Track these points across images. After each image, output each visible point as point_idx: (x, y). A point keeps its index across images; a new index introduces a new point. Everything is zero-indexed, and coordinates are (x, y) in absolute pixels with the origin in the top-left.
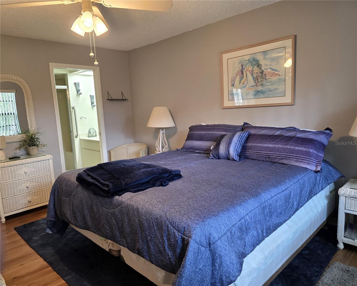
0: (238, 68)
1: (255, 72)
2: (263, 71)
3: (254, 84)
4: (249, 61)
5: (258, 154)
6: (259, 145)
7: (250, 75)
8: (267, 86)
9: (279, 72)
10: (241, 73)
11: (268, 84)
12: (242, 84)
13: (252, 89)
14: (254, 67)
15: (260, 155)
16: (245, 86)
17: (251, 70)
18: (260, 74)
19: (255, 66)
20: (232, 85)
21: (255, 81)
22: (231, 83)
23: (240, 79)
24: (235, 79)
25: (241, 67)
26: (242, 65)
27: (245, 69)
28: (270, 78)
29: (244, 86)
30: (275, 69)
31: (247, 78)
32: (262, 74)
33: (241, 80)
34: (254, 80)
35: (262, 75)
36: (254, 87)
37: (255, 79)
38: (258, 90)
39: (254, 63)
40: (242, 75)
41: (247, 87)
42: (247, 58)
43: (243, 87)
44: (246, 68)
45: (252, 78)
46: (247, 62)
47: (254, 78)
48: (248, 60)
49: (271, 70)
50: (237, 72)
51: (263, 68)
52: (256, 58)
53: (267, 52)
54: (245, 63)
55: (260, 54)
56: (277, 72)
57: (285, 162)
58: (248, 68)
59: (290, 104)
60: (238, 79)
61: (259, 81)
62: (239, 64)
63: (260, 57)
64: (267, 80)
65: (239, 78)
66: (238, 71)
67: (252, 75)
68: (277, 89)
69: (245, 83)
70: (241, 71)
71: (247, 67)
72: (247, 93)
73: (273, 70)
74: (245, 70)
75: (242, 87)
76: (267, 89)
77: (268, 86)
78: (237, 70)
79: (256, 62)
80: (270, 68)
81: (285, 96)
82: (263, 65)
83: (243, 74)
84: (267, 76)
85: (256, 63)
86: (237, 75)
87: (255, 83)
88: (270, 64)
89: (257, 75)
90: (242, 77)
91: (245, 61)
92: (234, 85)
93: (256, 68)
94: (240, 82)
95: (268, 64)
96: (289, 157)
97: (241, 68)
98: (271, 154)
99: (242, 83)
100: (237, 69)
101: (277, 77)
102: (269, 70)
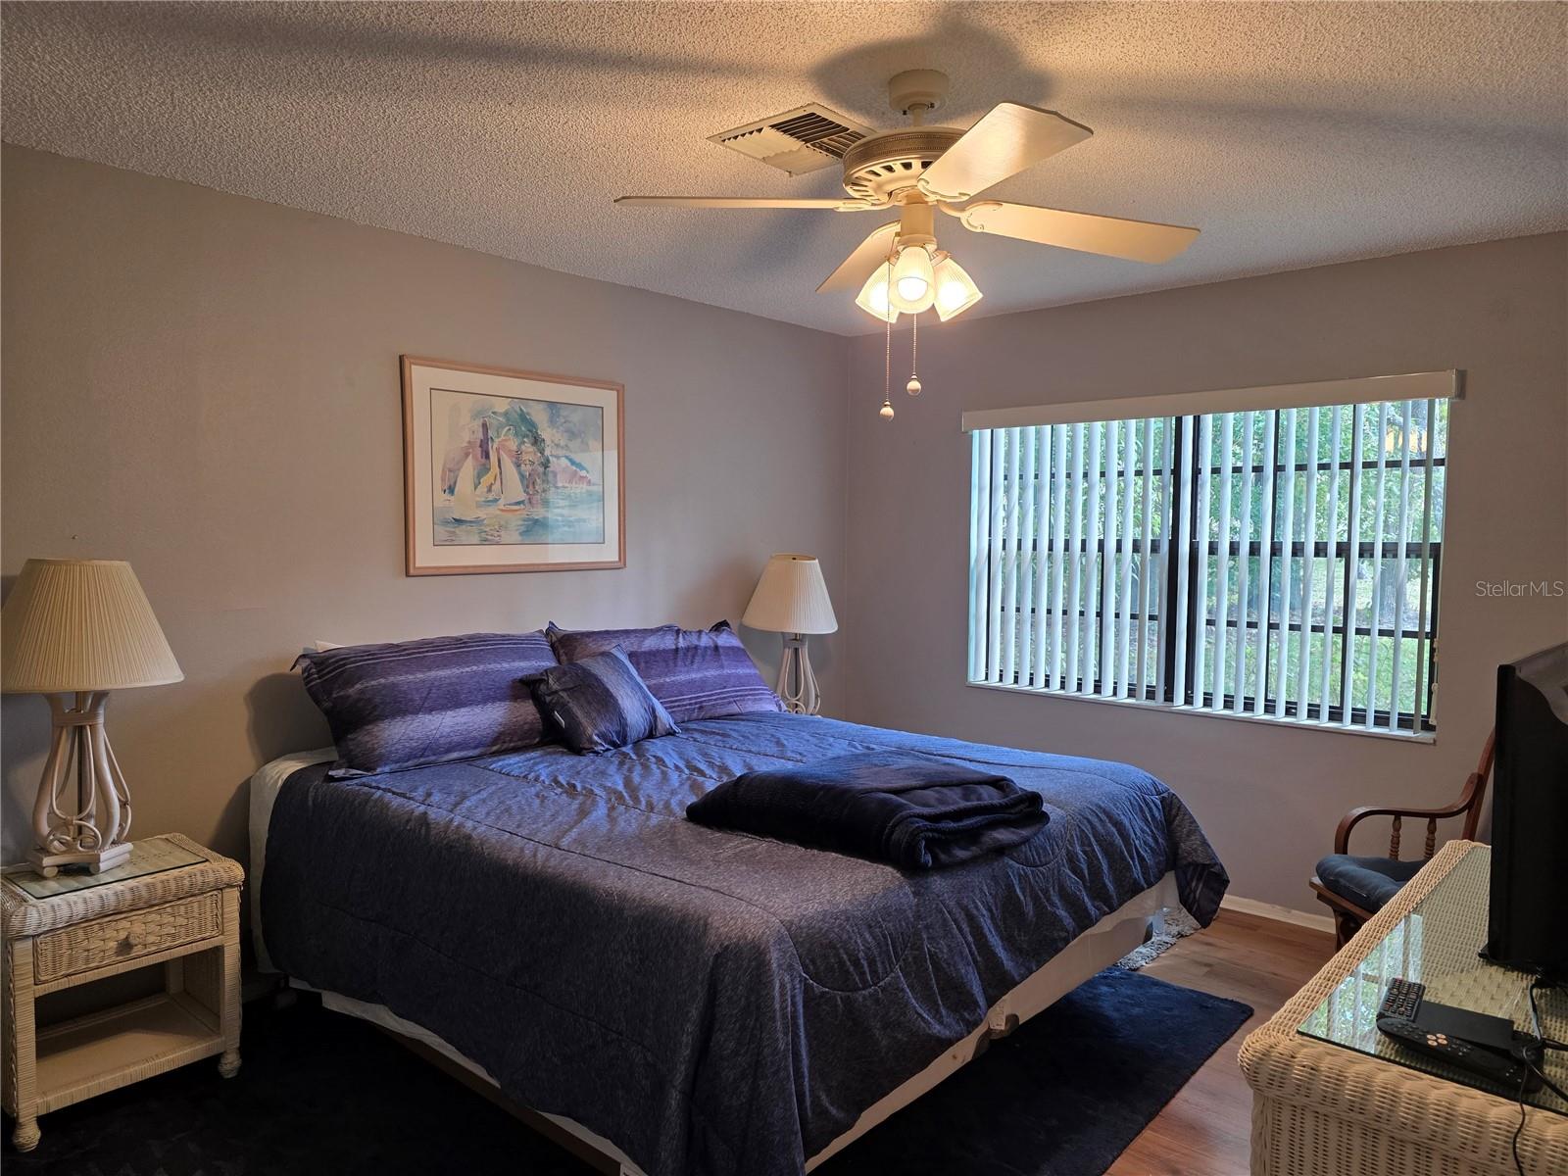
0: (470, 432)
1: (525, 457)
2: (548, 461)
3: (523, 496)
4: (508, 420)
5: (674, 707)
6: (668, 680)
7: (512, 465)
8: (558, 507)
9: (588, 472)
10: (482, 451)
11: (562, 503)
12: (486, 490)
13: (517, 510)
14: (524, 442)
15: (679, 706)
16: (496, 500)
17: (515, 448)
18: (541, 470)
19: (525, 440)
20: (446, 487)
21: (528, 487)
22: (443, 480)
23: (476, 471)
24: (459, 470)
25: (481, 429)
26: (485, 426)
27: (496, 440)
28: (567, 485)
29: (491, 498)
30: (578, 462)
31: (501, 473)
32: (545, 468)
33: (479, 476)
34: (522, 482)
35: (544, 473)
36: (522, 506)
37: (525, 482)
38: (536, 518)
39: (523, 429)
40: (484, 460)
41: (501, 502)
42: (502, 406)
43: (489, 501)
44: (500, 439)
45: (517, 477)
46: (501, 419)
47: (522, 476)
48: (506, 414)
49: (569, 464)
50: (465, 444)
51: (547, 452)
52: (528, 414)
53: (559, 406)
54: (494, 422)
55: (541, 406)
56: (583, 473)
57: (734, 709)
58: (505, 440)
59: (613, 566)
60: (468, 469)
61: (537, 487)
62: (474, 417)
63: (539, 416)
64: (559, 491)
65: (474, 469)
66: (469, 442)
67: (518, 466)
68: (584, 521)
69: (493, 487)
70: (481, 446)
71: (502, 437)
72: (502, 523)
73: (573, 463)
74: (495, 446)
75: (483, 499)
76: (560, 518)
77: (563, 507)
78: (467, 439)
79: (530, 428)
80: (567, 457)
81: (604, 543)
82: (548, 442)
83: (487, 456)
84: (558, 476)
85: (529, 431)
86: (467, 455)
87: (528, 493)
88: (567, 446)
89: (533, 470)
90: (484, 465)
91: (493, 413)
92: (456, 490)
93: (528, 447)
94: (477, 482)
95: (562, 443)
96: (741, 696)
97: (480, 436)
98: (703, 696)
99: (482, 488)
100: (466, 437)
101: (585, 487)
102: (564, 462)
